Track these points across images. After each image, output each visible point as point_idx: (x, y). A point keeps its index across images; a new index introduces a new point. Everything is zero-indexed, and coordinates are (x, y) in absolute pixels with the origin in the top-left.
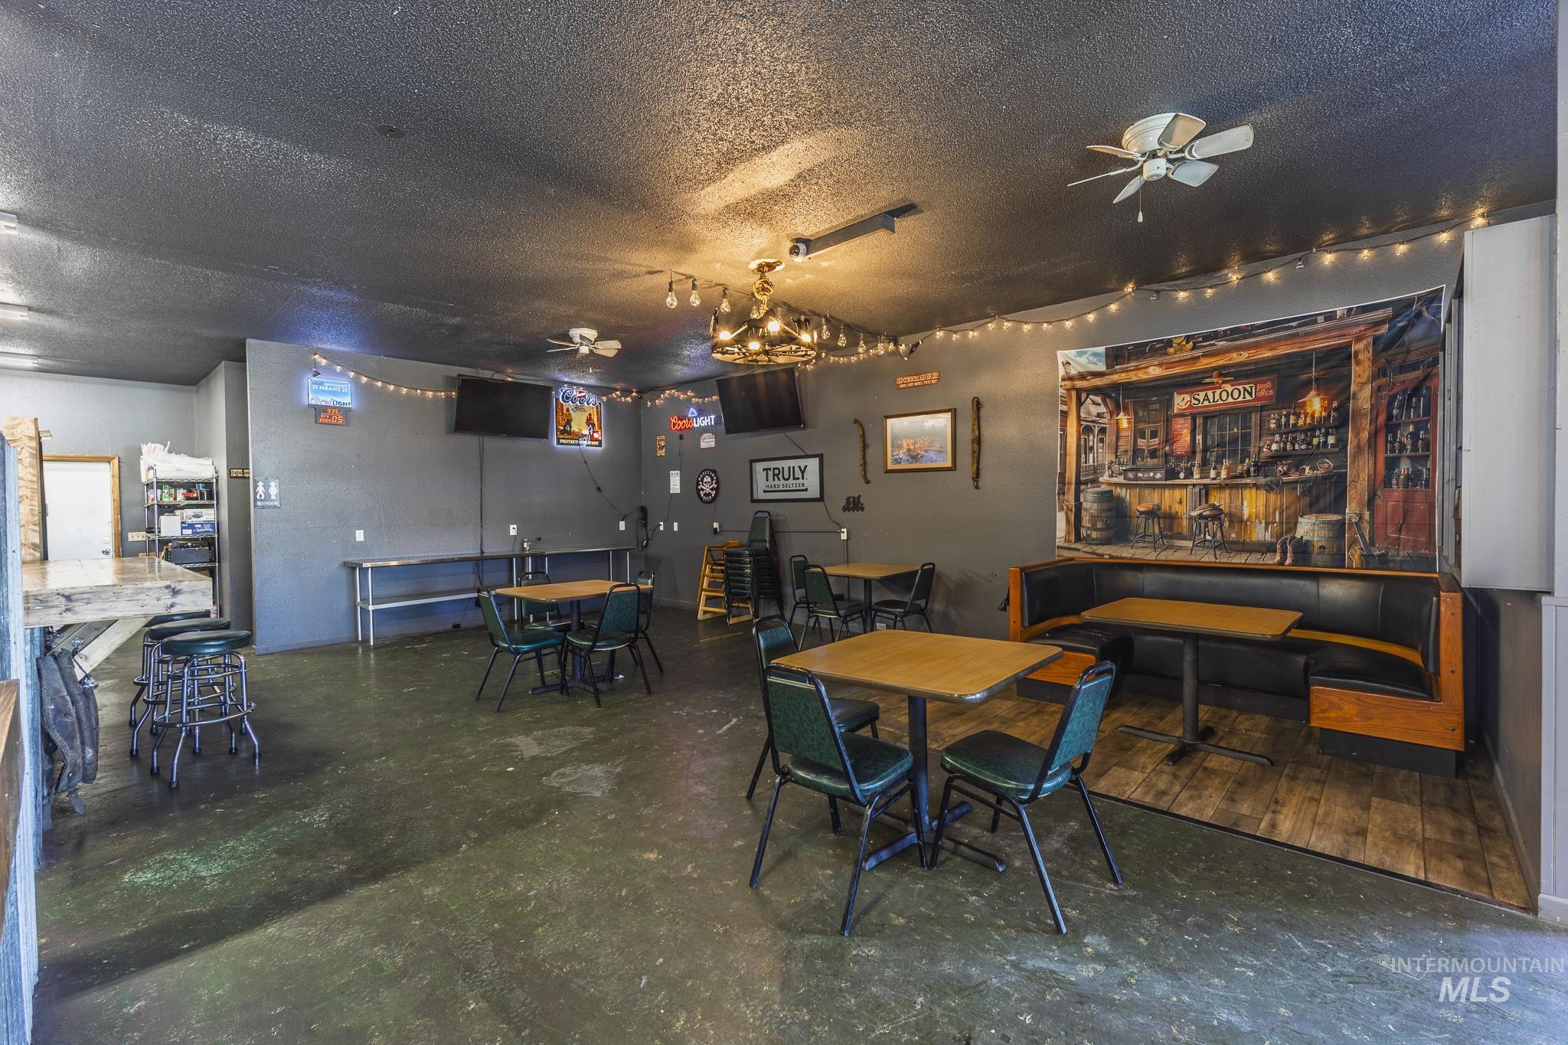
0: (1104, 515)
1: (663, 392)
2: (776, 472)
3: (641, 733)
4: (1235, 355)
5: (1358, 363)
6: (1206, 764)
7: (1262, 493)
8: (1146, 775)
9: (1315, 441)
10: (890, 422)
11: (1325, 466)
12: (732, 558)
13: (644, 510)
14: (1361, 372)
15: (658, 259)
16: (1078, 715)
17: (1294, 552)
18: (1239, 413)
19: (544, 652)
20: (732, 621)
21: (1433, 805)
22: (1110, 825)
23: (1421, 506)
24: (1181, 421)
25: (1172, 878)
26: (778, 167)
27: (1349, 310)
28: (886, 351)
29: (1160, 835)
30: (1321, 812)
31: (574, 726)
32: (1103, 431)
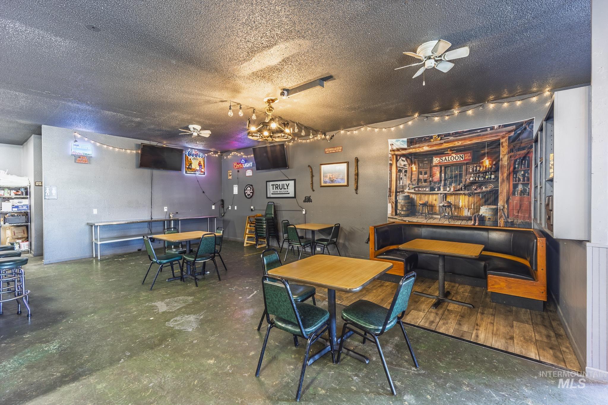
0: (406, 205)
1: (231, 152)
2: (277, 186)
3: (214, 299)
4: (456, 143)
5: (503, 147)
6: (448, 308)
7: (467, 197)
8: (425, 314)
9: (487, 177)
10: (322, 166)
11: (490, 187)
12: (258, 221)
13: (223, 201)
14: (504, 150)
15: (224, 95)
16: (401, 296)
17: (479, 220)
18: (458, 165)
19: (174, 263)
20: (258, 247)
21: (537, 324)
22: (412, 338)
23: (526, 203)
24: (436, 168)
25: (439, 364)
26: (274, 56)
27: (500, 126)
28: (321, 138)
29: (433, 342)
30: (495, 329)
31: (185, 296)
32: (406, 171)
